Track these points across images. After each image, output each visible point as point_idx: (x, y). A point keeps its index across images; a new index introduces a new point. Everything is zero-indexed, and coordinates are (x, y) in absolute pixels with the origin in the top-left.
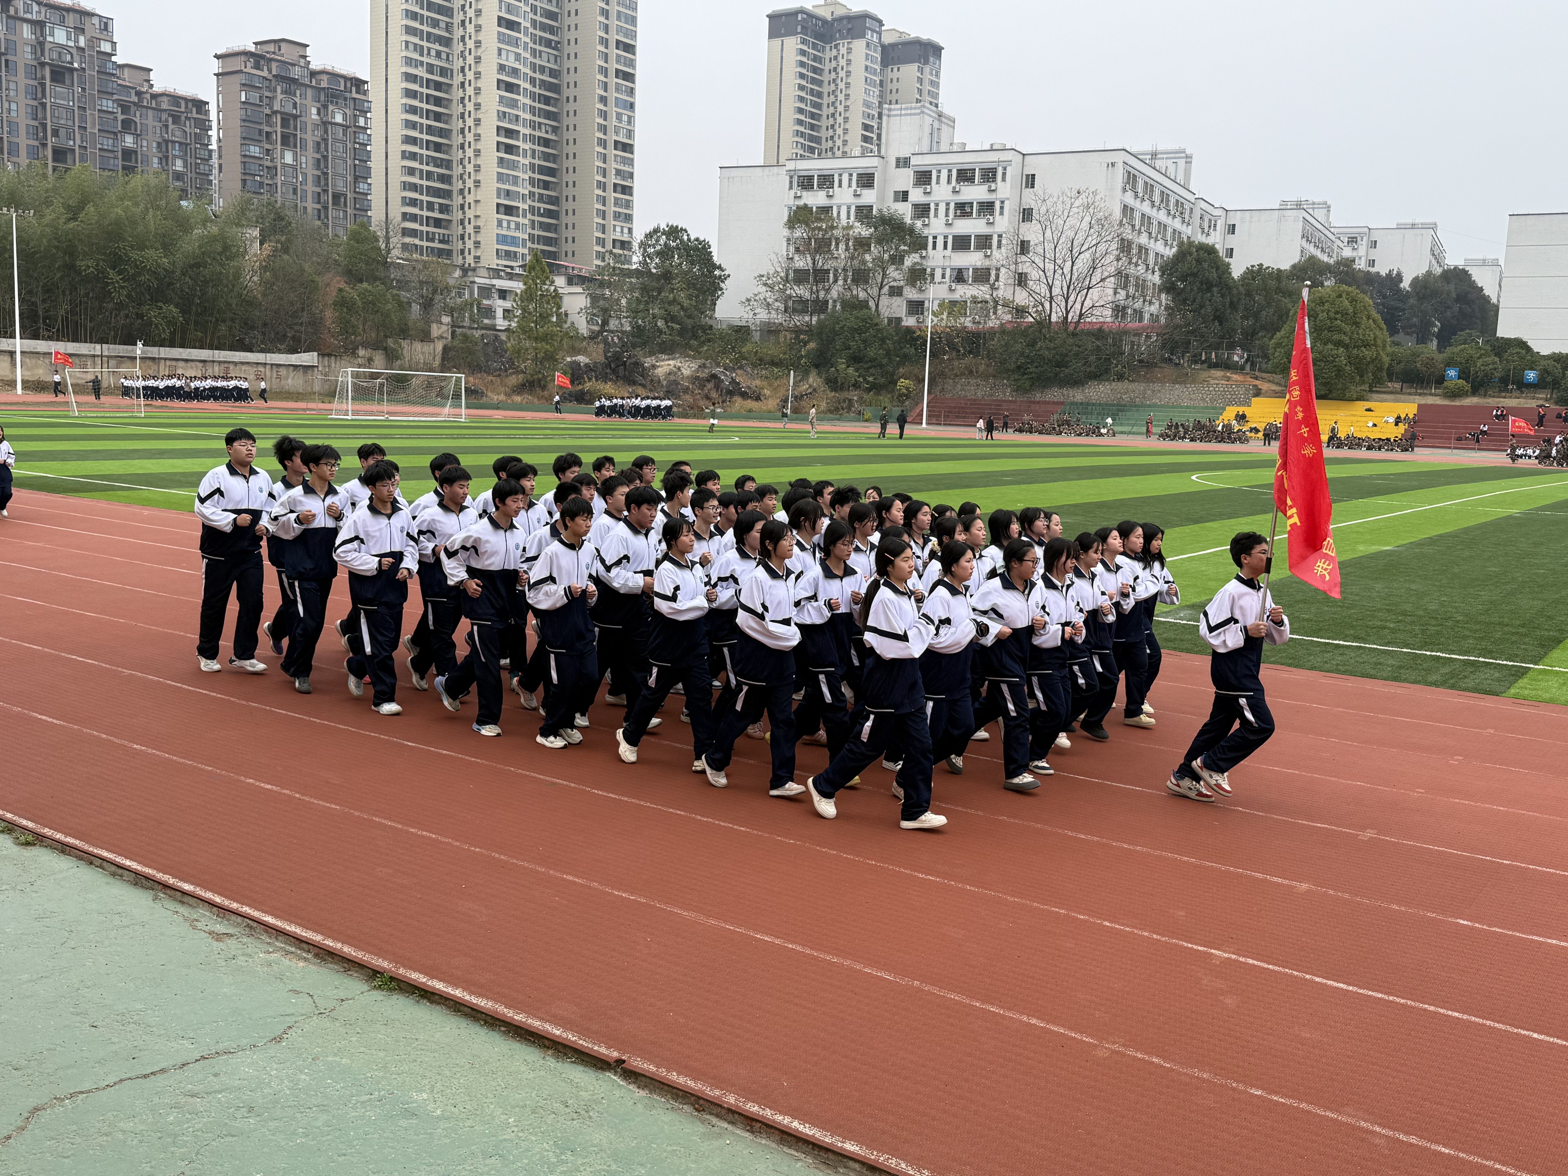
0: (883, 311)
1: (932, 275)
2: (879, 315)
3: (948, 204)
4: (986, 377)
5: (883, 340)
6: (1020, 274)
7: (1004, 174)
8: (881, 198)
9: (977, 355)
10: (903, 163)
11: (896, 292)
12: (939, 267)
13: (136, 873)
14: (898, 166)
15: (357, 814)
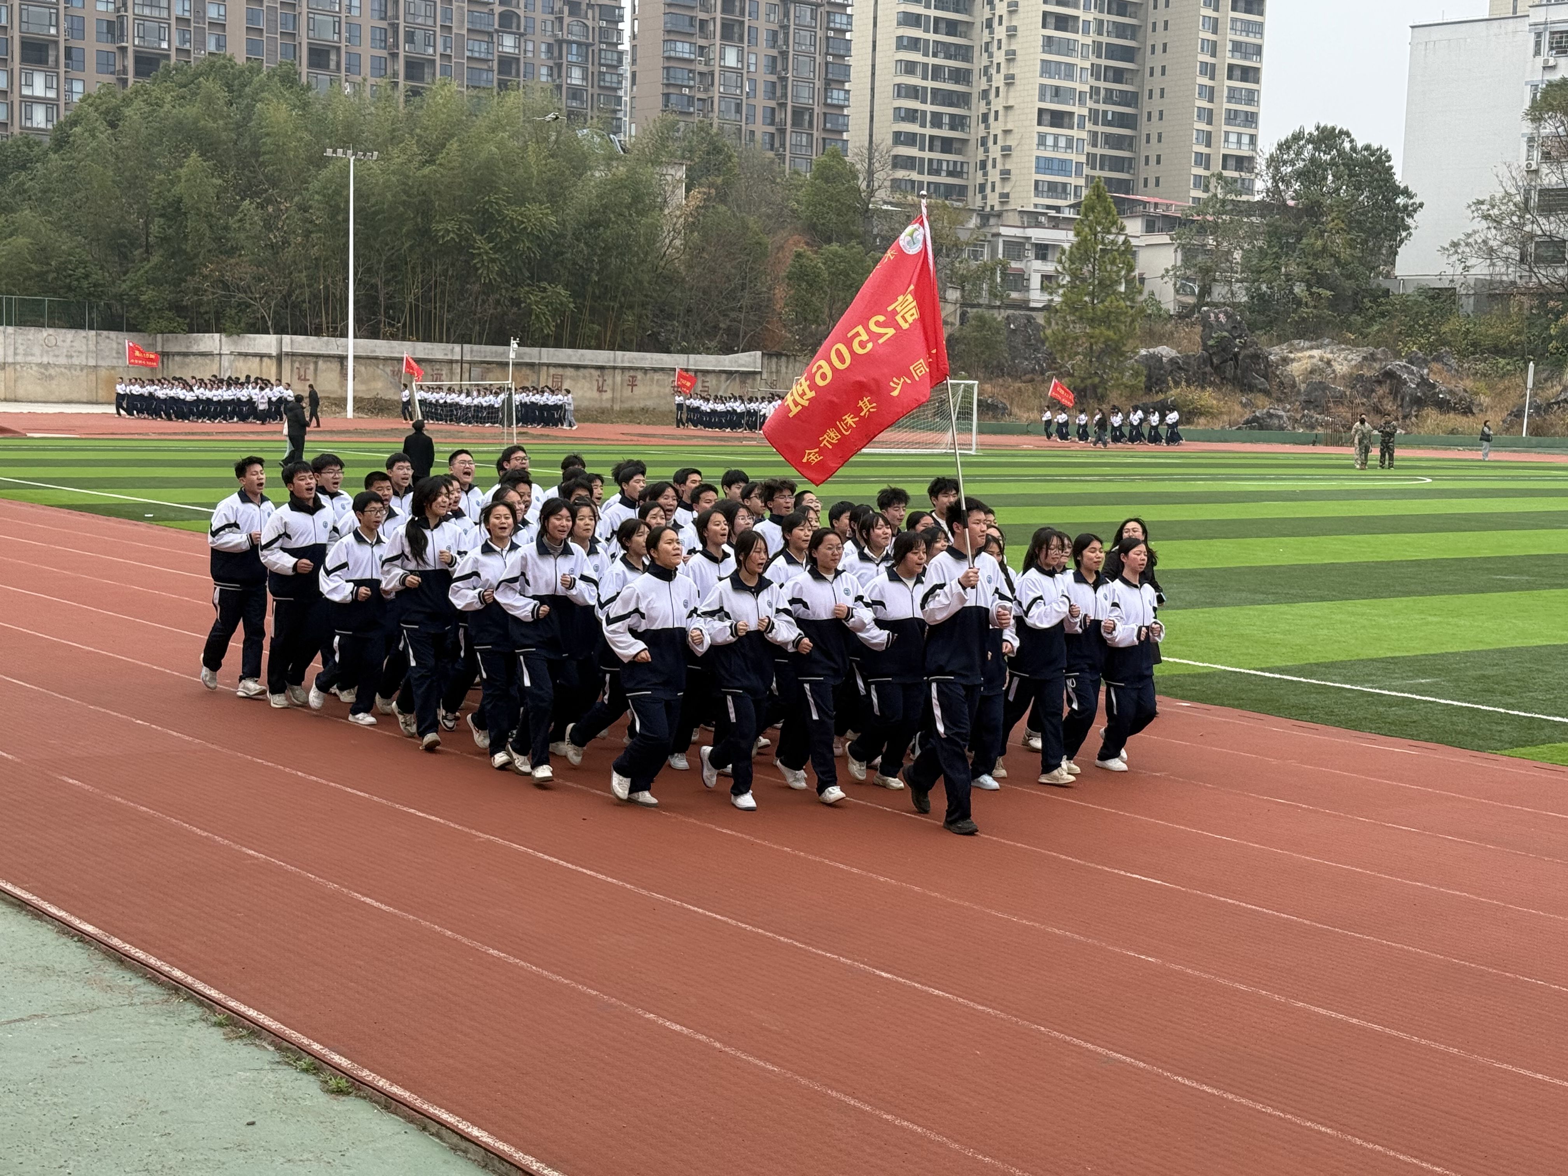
13: (487, 1149)
15: (803, 1082)
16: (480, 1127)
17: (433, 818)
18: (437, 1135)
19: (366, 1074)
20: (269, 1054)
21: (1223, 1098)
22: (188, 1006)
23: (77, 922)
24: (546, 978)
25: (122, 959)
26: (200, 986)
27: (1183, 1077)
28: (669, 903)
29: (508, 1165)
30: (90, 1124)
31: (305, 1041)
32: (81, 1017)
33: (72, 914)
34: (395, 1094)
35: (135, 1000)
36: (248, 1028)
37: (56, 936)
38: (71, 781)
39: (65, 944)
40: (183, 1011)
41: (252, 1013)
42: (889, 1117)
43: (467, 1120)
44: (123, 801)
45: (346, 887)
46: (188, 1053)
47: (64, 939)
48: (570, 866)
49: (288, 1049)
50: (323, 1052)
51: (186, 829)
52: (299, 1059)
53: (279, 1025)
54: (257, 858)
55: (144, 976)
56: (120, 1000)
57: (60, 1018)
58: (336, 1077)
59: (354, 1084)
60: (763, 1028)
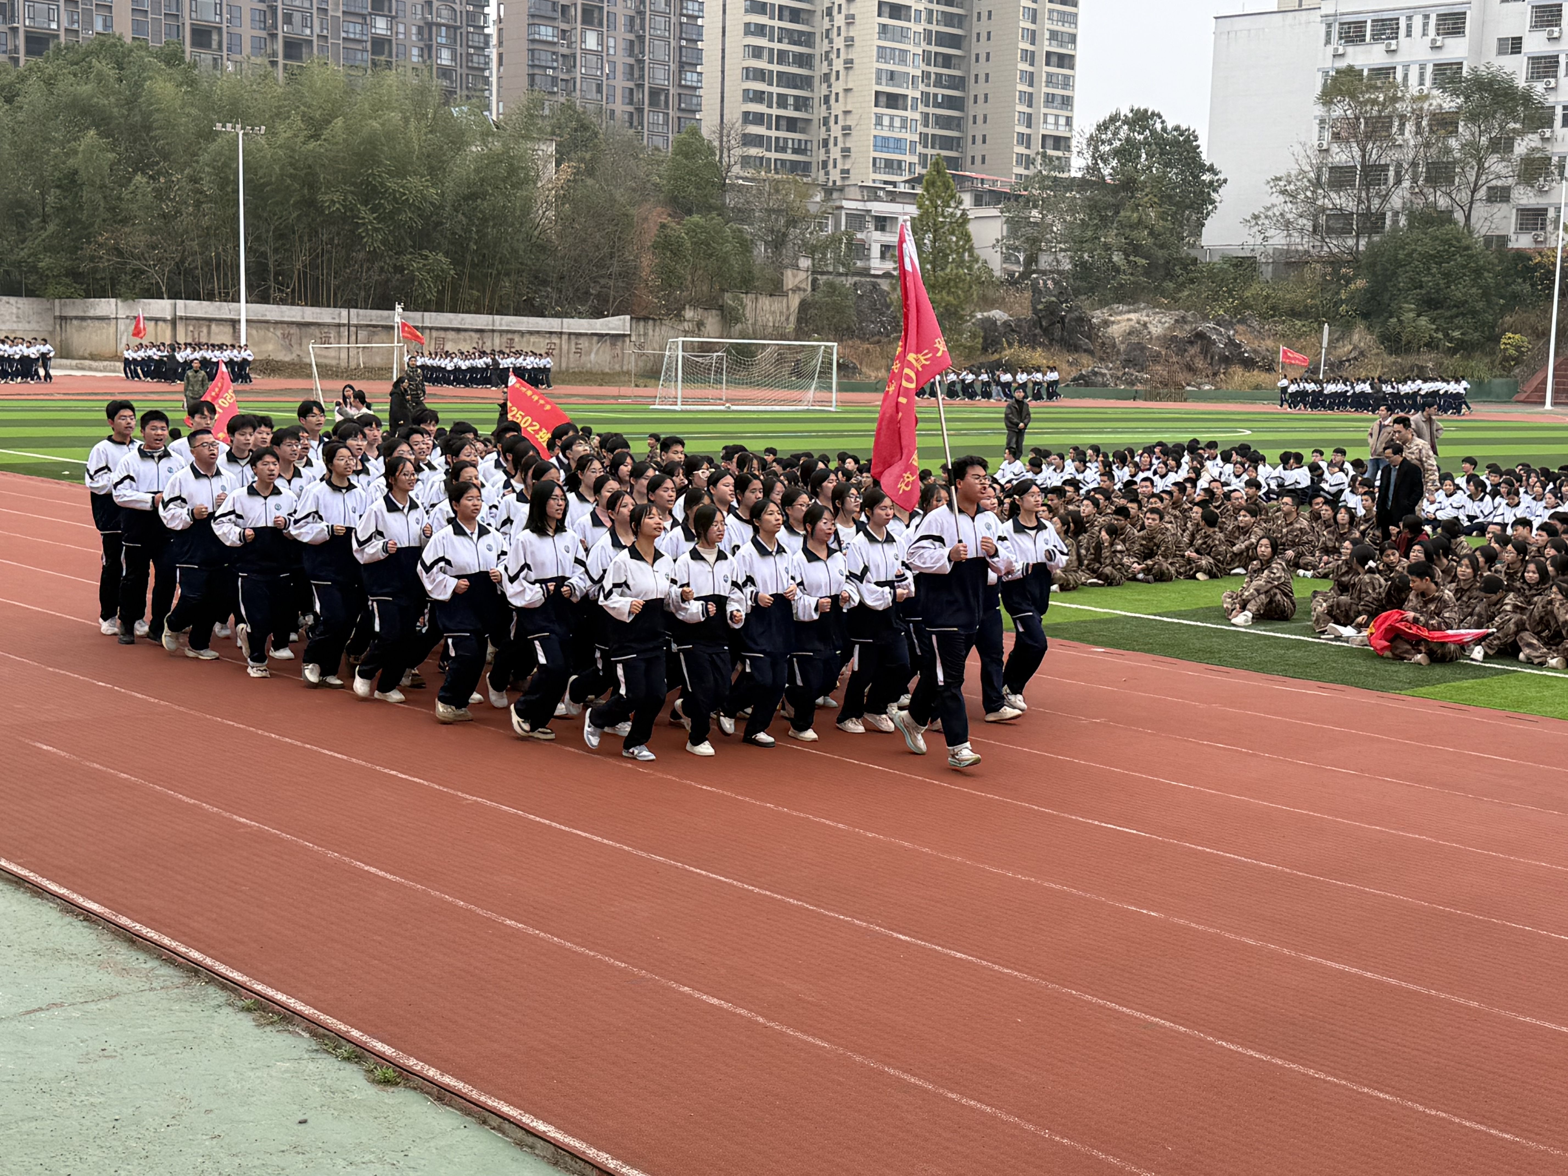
0: (1478, 226)
1: (1562, 167)
2: (1470, 233)
5: (1478, 272)
8: (1477, 48)
11: (1500, 195)
15: (859, 1059)
16: (545, 1120)
17: (415, 779)
18: (499, 1129)
19: (412, 1062)
20: (304, 1042)
22: (211, 989)
23: (80, 900)
24: (569, 950)
25: (133, 939)
26: (222, 968)
27: (1227, 1041)
28: (671, 866)
29: (582, 1164)
30: (134, 1127)
31: (343, 1027)
32: (101, 1005)
33: (74, 891)
34: (448, 1085)
35: (154, 985)
36: (278, 1013)
37: (60, 914)
38: (45, 747)
39: (70, 923)
40: (206, 995)
41: (280, 997)
42: (954, 1096)
43: (530, 1113)
44: (101, 768)
45: (347, 856)
46: (220, 1042)
47: (68, 918)
48: (563, 828)
49: (325, 1035)
50: (364, 1038)
51: (171, 797)
52: (337, 1047)
53: (312, 1011)
54: (250, 827)
55: (159, 957)
56: (139, 984)
57: (81, 1006)
58: (382, 1067)
59: (401, 1075)
60: (800, 999)
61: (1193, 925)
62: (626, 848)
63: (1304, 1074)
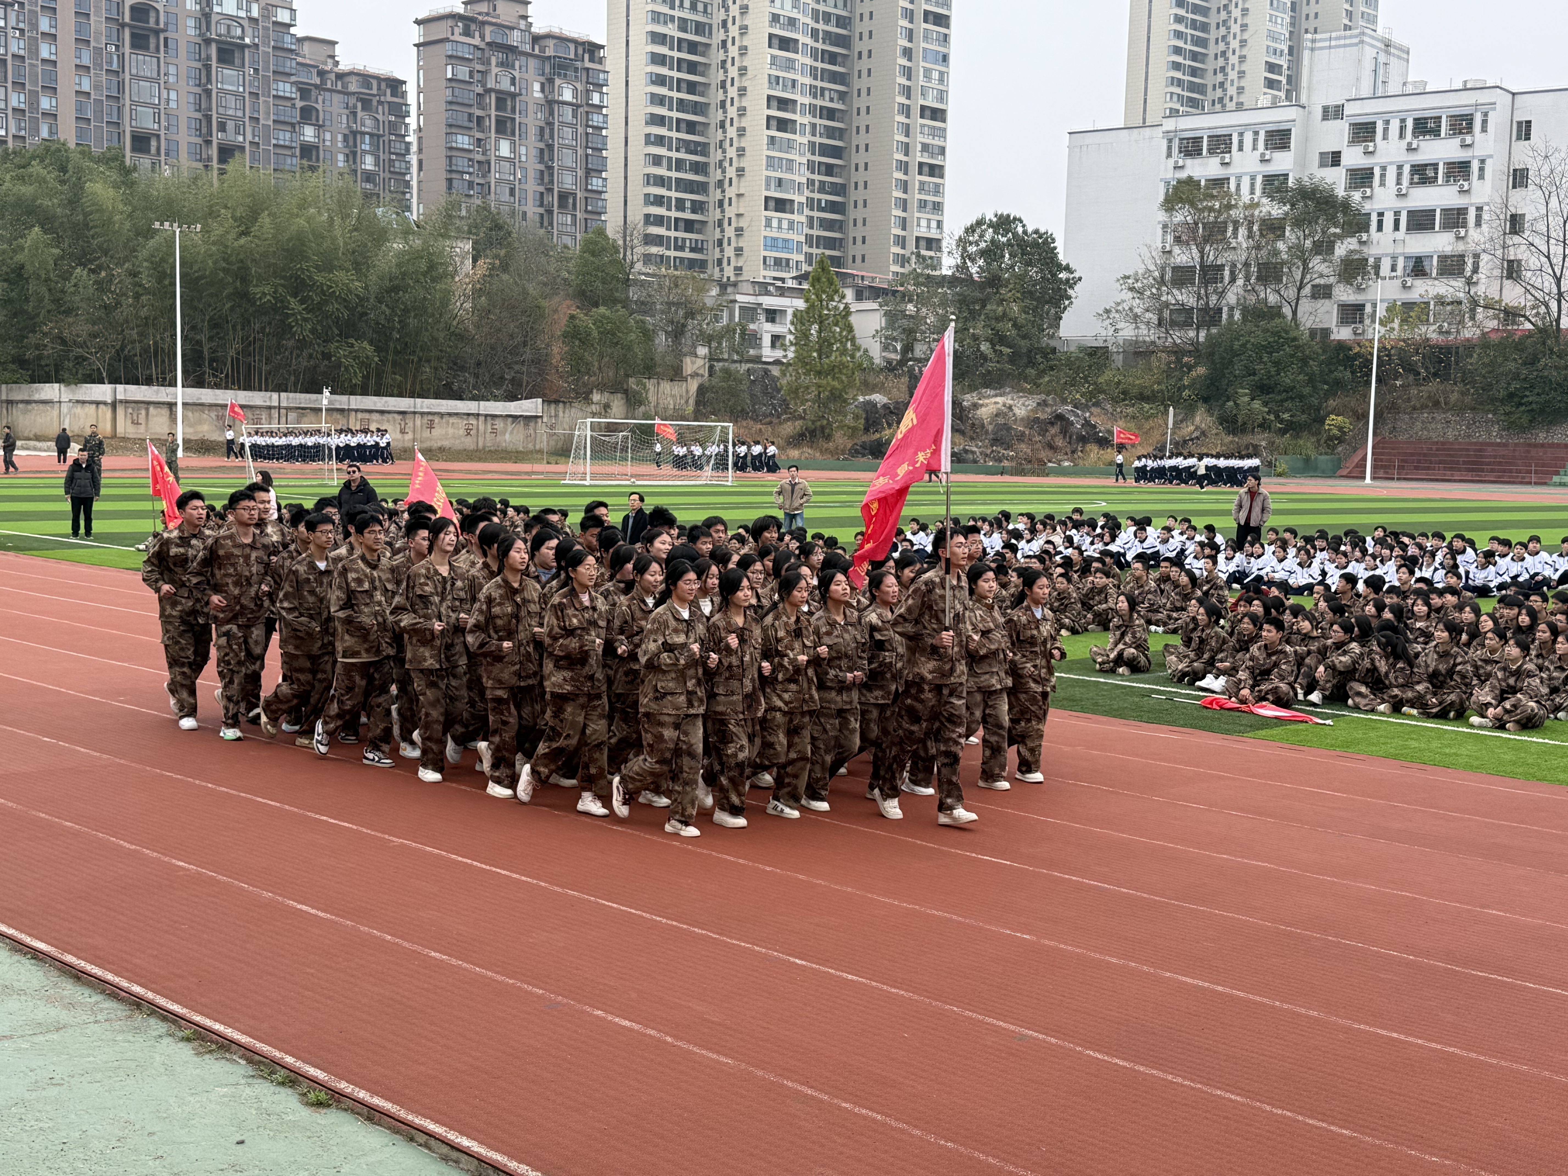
0: (1303, 320)
1: (1377, 267)
2: (1297, 326)
3: (1400, 167)
4: (1459, 409)
5: (1304, 361)
6: (1510, 262)
7: (1485, 122)
8: (1301, 161)
9: (1446, 378)
10: (1332, 113)
11: (1323, 292)
12: (1387, 255)
14: (1325, 117)
15: (760, 1073)
16: (469, 1136)
18: (426, 1146)
19: (343, 1086)
20: (242, 1067)
21: (1135, 1070)
22: (153, 1021)
23: (28, 940)
25: (78, 976)
26: (162, 1001)
27: (1094, 1051)
28: (584, 899)
30: (81, 1150)
31: (277, 1054)
32: (49, 1036)
33: (22, 931)
34: (377, 1105)
35: (99, 1017)
36: (216, 1043)
39: (19, 962)
40: (149, 1026)
41: (218, 1027)
42: (847, 1105)
43: (455, 1130)
44: (47, 817)
45: (280, 895)
46: (162, 1070)
47: (17, 957)
48: (484, 866)
49: (261, 1062)
50: (297, 1064)
51: (113, 843)
52: (272, 1073)
53: (249, 1039)
54: (188, 870)
55: (103, 992)
56: (85, 1017)
57: (29, 1038)
58: (314, 1090)
59: (333, 1096)
60: (705, 1020)
61: (1062, 946)
62: (543, 884)
63: (1163, 1079)
